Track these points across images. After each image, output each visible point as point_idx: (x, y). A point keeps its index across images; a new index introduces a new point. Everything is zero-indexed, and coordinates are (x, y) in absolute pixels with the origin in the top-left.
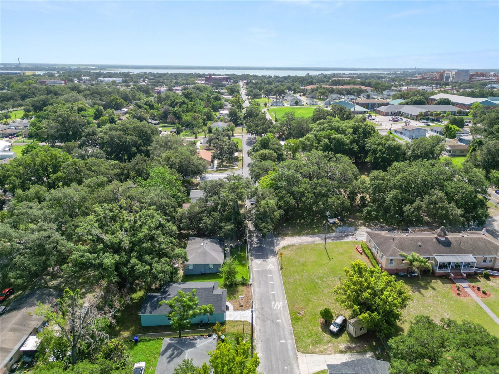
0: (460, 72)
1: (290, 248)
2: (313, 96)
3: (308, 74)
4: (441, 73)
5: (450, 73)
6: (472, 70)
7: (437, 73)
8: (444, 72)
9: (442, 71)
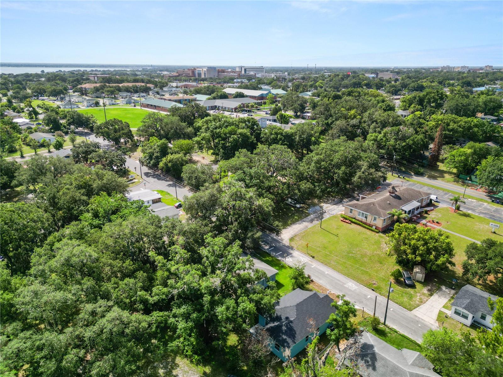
0: (211, 69)
1: (296, 238)
2: (98, 96)
3: (43, 71)
4: (192, 70)
5: (201, 70)
6: (218, 67)
7: (189, 69)
8: (195, 69)
9: (193, 68)
